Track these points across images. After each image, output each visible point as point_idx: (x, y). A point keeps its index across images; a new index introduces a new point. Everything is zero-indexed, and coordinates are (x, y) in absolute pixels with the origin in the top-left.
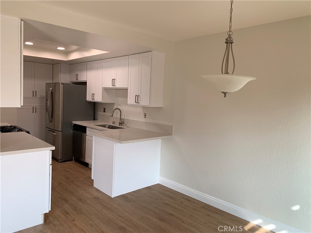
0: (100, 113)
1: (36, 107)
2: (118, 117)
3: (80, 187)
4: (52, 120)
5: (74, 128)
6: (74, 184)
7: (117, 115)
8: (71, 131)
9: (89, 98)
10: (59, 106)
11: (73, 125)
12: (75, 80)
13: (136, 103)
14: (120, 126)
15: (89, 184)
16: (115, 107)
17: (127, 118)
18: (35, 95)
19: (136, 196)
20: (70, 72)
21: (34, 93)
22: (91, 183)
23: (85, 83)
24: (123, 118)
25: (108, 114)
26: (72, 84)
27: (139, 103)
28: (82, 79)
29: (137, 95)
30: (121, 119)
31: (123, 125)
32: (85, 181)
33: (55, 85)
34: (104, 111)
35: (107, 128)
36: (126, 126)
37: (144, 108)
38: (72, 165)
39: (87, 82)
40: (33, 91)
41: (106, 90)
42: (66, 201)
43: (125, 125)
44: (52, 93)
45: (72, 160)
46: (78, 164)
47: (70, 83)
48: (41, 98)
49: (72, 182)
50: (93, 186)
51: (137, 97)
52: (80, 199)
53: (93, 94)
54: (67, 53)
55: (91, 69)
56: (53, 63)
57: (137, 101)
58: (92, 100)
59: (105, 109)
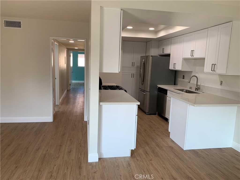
0: (180, 79)
1: (134, 74)
2: (195, 83)
3: (159, 136)
4: (143, 83)
5: (158, 90)
6: (155, 132)
7: (193, 81)
8: (156, 92)
9: (171, 67)
10: (149, 73)
11: (158, 88)
12: (161, 53)
13: (212, 71)
14: (196, 92)
15: (166, 135)
16: (193, 74)
17: (203, 85)
18: (133, 65)
19: (206, 154)
20: (159, 47)
21: (133, 64)
22: (168, 135)
23: (169, 55)
24: (200, 84)
25: (186, 80)
26: (159, 56)
27: (215, 71)
28: (166, 52)
29: (213, 64)
30: (197, 85)
31: (199, 90)
32: (163, 132)
33: (147, 57)
34: (184, 78)
35: (184, 92)
36: (202, 91)
37: (221, 76)
38: (155, 118)
39: (171, 54)
40: (132, 62)
41: (186, 60)
42: (148, 144)
43: (200, 90)
44: (144, 63)
45: (156, 114)
46: (160, 118)
47: (158, 55)
48: (137, 67)
49: (154, 131)
50: (169, 137)
51: (213, 66)
52: (158, 145)
53: (175, 64)
54: (156, 32)
55: (175, 43)
56: (147, 41)
57: (213, 70)
58: (174, 69)
59: (184, 76)
